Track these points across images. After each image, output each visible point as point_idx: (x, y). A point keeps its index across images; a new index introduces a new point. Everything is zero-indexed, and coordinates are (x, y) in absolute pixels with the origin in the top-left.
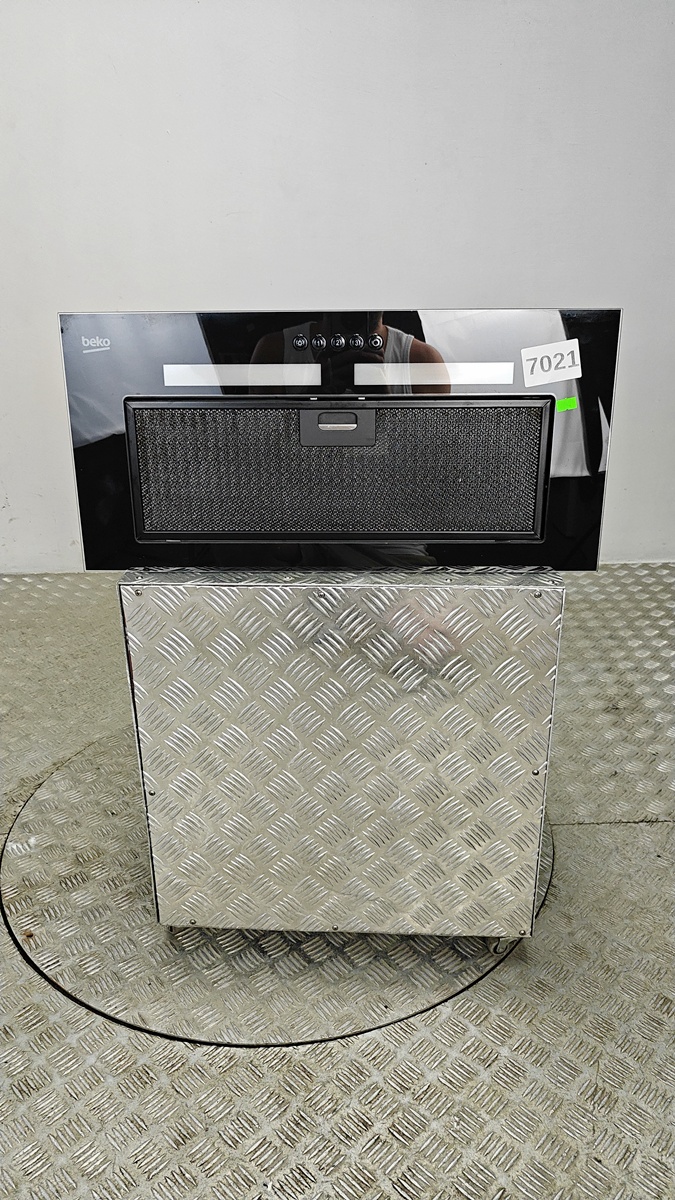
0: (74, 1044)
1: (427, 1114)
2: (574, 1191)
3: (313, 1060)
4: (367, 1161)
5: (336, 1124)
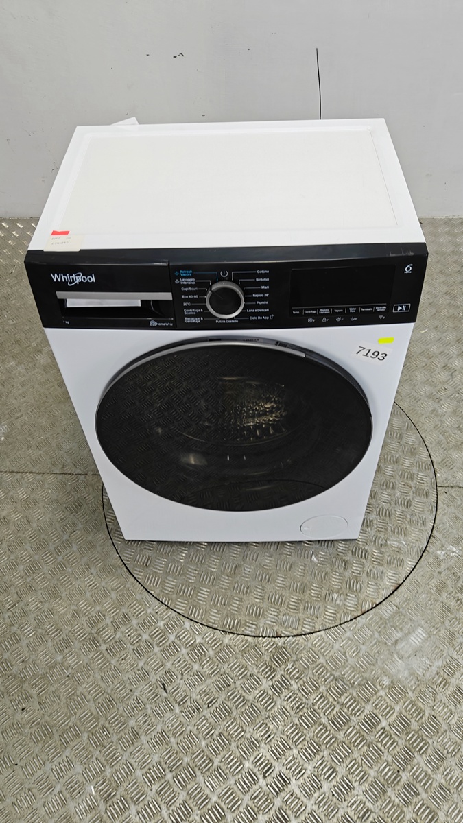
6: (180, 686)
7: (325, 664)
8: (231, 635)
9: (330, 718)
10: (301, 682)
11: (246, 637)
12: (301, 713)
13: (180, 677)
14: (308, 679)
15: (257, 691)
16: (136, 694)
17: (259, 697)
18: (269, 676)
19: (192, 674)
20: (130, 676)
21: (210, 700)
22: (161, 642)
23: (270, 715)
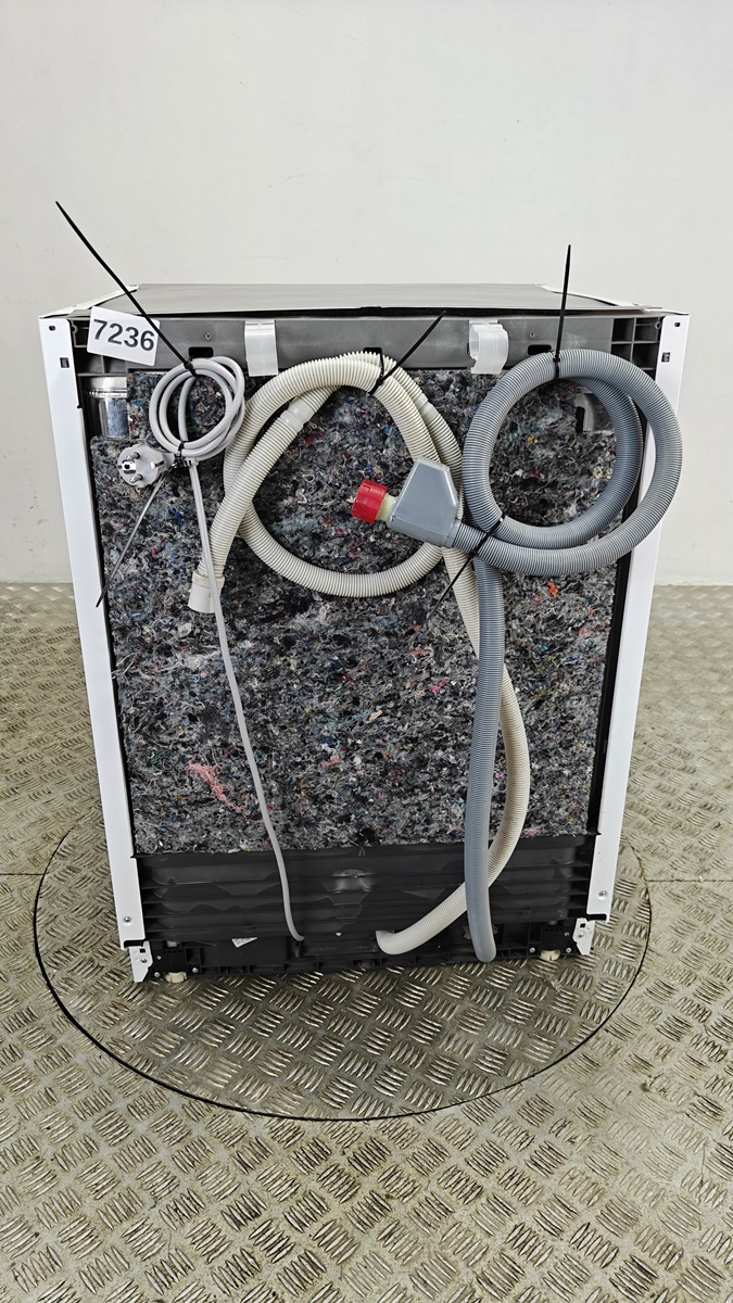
0: (122, 1111)
2: (679, 1292)
4: (448, 1251)
5: (413, 1209)
6: (149, 1222)
7: (462, 1165)
8: (267, 1119)
9: (479, 1273)
10: (414, 1203)
11: (297, 1123)
12: (415, 1265)
13: (149, 1201)
14: (429, 1195)
15: (317, 1226)
16: (46, 1241)
17: (324, 1236)
18: (347, 1191)
19: (178, 1197)
20: (40, 1206)
21: (213, 1247)
22: (116, 1137)
23: (346, 1271)
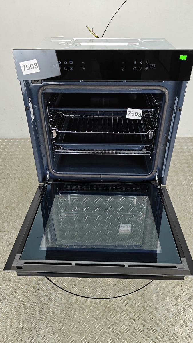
0: (54, 295)
1: (136, 319)
2: (169, 341)
3: (110, 303)
4: (122, 330)
5: (115, 320)
9: (128, 336)
11: (91, 299)
22: (53, 302)
